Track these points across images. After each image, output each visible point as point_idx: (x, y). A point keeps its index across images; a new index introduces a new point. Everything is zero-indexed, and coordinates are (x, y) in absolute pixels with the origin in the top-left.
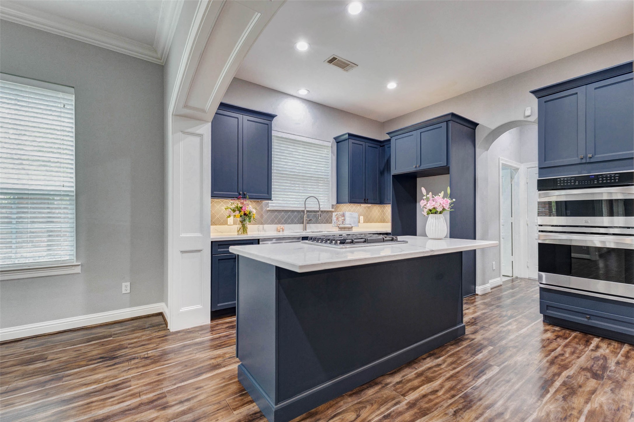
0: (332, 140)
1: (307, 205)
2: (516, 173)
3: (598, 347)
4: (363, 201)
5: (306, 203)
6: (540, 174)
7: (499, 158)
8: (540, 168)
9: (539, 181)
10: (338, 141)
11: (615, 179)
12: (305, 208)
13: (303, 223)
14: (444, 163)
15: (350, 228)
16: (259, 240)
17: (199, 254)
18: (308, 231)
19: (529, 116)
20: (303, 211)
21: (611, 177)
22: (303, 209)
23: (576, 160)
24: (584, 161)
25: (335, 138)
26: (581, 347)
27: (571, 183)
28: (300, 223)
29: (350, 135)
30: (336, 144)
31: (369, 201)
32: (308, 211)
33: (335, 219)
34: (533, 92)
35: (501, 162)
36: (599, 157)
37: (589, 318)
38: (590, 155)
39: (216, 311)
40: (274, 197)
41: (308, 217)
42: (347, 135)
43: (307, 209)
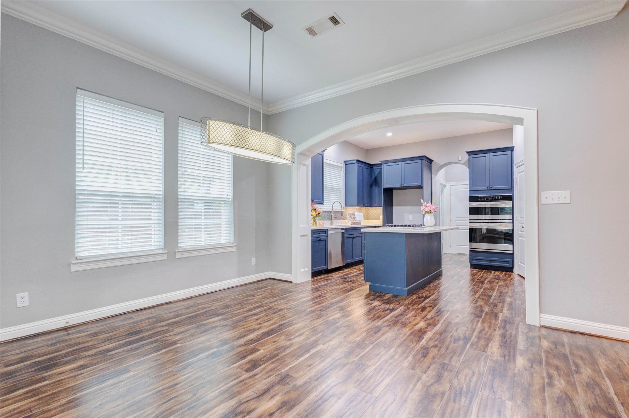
0: (343, 162)
1: (334, 208)
2: (445, 188)
3: (494, 273)
4: (362, 205)
5: (333, 206)
6: (470, 194)
7: (439, 180)
8: (470, 191)
9: (470, 197)
10: (346, 163)
11: (500, 198)
12: (333, 209)
13: (331, 220)
14: (419, 184)
15: (359, 223)
16: (328, 229)
17: (306, 237)
18: (334, 225)
19: (460, 161)
20: (331, 212)
21: (499, 197)
22: (332, 210)
23: (485, 188)
24: (488, 189)
25: (345, 162)
26: (489, 274)
27: (483, 199)
28: (329, 220)
29: (358, 161)
30: (344, 165)
31: (366, 205)
32: (335, 212)
33: (349, 217)
34: (468, 152)
35: (440, 182)
36: (495, 187)
37: (491, 262)
38: (491, 186)
39: (314, 272)
40: (325, 203)
41: (335, 215)
42: (356, 161)
43: (334, 210)
